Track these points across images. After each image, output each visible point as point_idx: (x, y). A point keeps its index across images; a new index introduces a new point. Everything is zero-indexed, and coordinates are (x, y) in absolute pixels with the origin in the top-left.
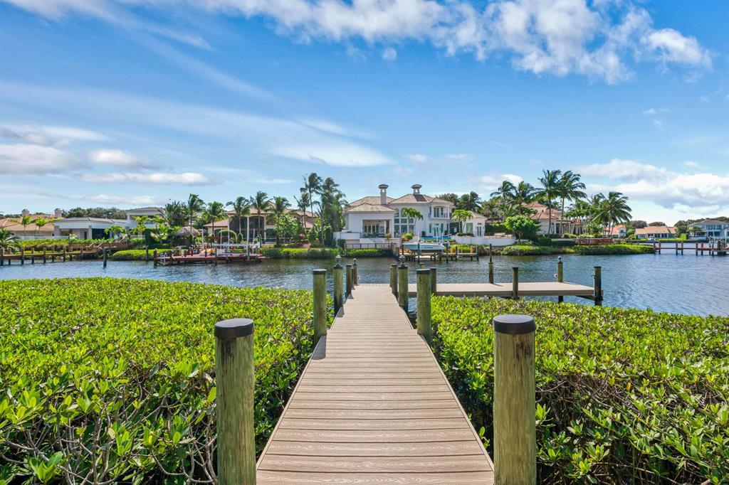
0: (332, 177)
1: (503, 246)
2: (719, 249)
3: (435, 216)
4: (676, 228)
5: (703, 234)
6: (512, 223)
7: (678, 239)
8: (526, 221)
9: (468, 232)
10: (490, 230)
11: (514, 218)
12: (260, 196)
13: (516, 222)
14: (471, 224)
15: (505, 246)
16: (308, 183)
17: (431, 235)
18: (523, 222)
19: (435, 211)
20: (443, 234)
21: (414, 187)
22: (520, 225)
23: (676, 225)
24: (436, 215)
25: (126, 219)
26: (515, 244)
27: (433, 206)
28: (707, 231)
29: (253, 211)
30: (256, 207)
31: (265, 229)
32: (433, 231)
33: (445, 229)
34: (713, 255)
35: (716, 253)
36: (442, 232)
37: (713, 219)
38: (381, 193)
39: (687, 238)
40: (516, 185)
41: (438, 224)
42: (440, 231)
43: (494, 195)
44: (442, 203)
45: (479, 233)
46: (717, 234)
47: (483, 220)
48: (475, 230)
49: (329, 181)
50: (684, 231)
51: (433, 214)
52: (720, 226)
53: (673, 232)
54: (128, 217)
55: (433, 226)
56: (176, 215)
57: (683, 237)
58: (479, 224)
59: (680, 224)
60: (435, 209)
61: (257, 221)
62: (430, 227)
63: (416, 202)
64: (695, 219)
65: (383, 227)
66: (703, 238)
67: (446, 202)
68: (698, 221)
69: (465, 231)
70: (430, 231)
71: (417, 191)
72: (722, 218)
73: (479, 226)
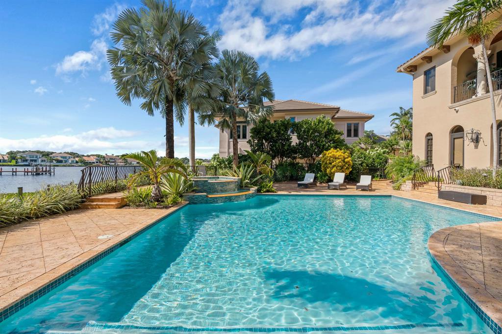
2: (36, 171)
4: (8, 156)
5: (26, 160)
7: (9, 163)
23: (8, 153)
28: (29, 159)
34: (33, 175)
35: (35, 174)
37: (33, 152)
39: (16, 163)
46: (35, 161)
50: (14, 158)
52: (37, 156)
53: (6, 158)
57: (14, 162)
59: (11, 153)
64: (22, 151)
66: (27, 163)
68: (24, 152)
72: (38, 151)
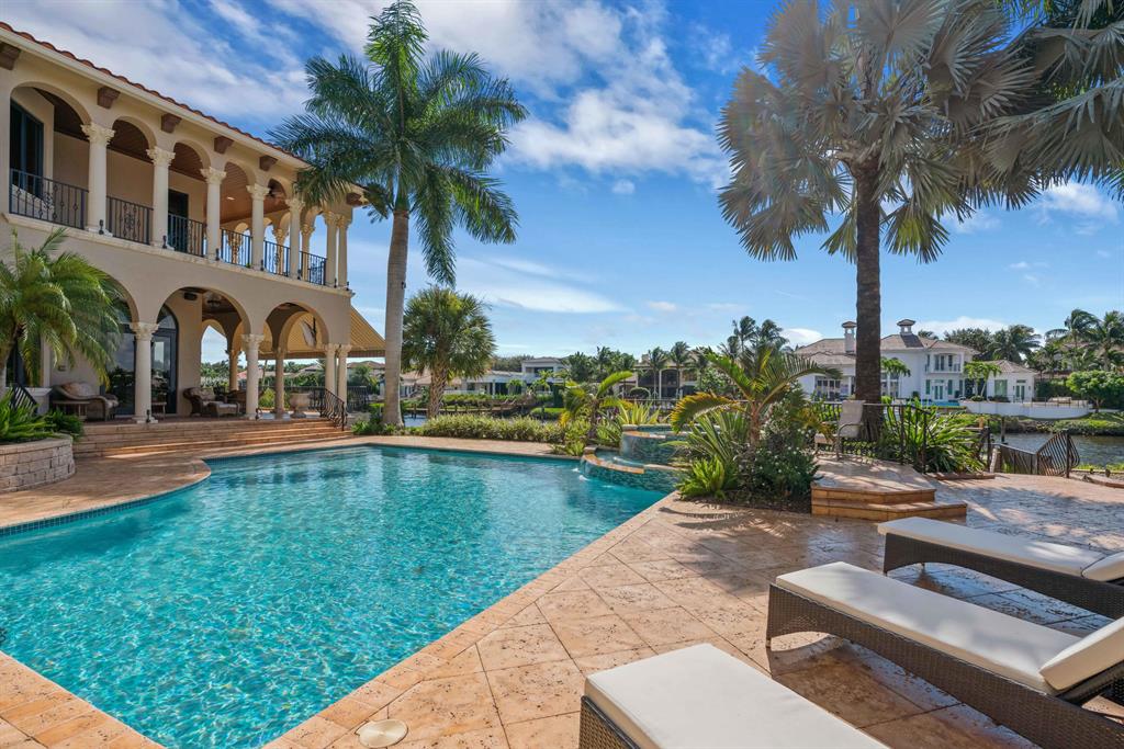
0: (773, 320)
1: (1054, 420)
3: (937, 368)
6: (1079, 382)
8: (1109, 380)
9: (1000, 393)
10: (1044, 392)
11: (1085, 374)
12: (679, 348)
13: (1089, 380)
14: (1005, 382)
15: (1058, 420)
16: (740, 330)
17: (928, 397)
18: (1102, 381)
19: (937, 361)
20: (952, 397)
21: (902, 324)
22: (1096, 386)
24: (940, 366)
25: (520, 370)
26: (1087, 416)
27: (932, 354)
29: (670, 364)
30: (674, 360)
31: (681, 385)
32: (933, 392)
33: (956, 387)
36: (950, 393)
38: (846, 334)
40: (1101, 317)
41: (942, 381)
42: (945, 392)
43: (1051, 336)
44: (951, 349)
45: (1021, 395)
47: (1030, 377)
48: (1011, 393)
49: (769, 325)
51: (932, 368)
54: (524, 369)
55: (932, 384)
56: (580, 368)
58: (1018, 381)
60: (937, 357)
61: (671, 376)
62: (928, 382)
63: (904, 347)
65: (847, 386)
67: (956, 346)
69: (991, 392)
70: (928, 392)
71: (906, 329)
73: (1020, 385)
